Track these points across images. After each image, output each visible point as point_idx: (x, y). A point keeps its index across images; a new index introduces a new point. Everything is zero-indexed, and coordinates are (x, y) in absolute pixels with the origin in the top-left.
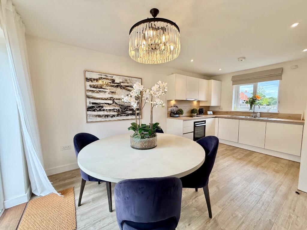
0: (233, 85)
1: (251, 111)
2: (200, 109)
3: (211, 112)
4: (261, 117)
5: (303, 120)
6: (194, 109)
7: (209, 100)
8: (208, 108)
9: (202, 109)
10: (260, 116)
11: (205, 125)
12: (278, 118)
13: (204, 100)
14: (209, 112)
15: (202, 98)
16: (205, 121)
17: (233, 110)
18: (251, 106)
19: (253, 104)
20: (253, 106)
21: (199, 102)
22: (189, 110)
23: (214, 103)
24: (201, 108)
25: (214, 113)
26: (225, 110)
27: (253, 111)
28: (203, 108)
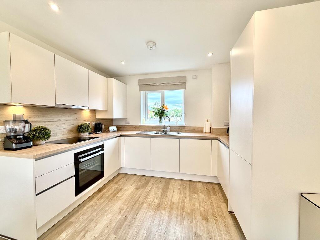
0: (140, 90)
1: (160, 124)
2: (96, 124)
3: (115, 128)
4: (171, 131)
5: (205, 133)
6: (82, 125)
7: (109, 109)
8: (110, 122)
9: (99, 124)
10: (169, 131)
11: (103, 154)
12: (186, 132)
13: (101, 109)
14: (111, 128)
15: (98, 105)
16: (102, 146)
17: (142, 123)
18: (160, 118)
19: (162, 116)
20: (163, 118)
21: (93, 112)
22: (71, 126)
23: (117, 114)
24: (97, 122)
25: (119, 129)
26: (132, 123)
27: (163, 125)
28: (100, 121)
